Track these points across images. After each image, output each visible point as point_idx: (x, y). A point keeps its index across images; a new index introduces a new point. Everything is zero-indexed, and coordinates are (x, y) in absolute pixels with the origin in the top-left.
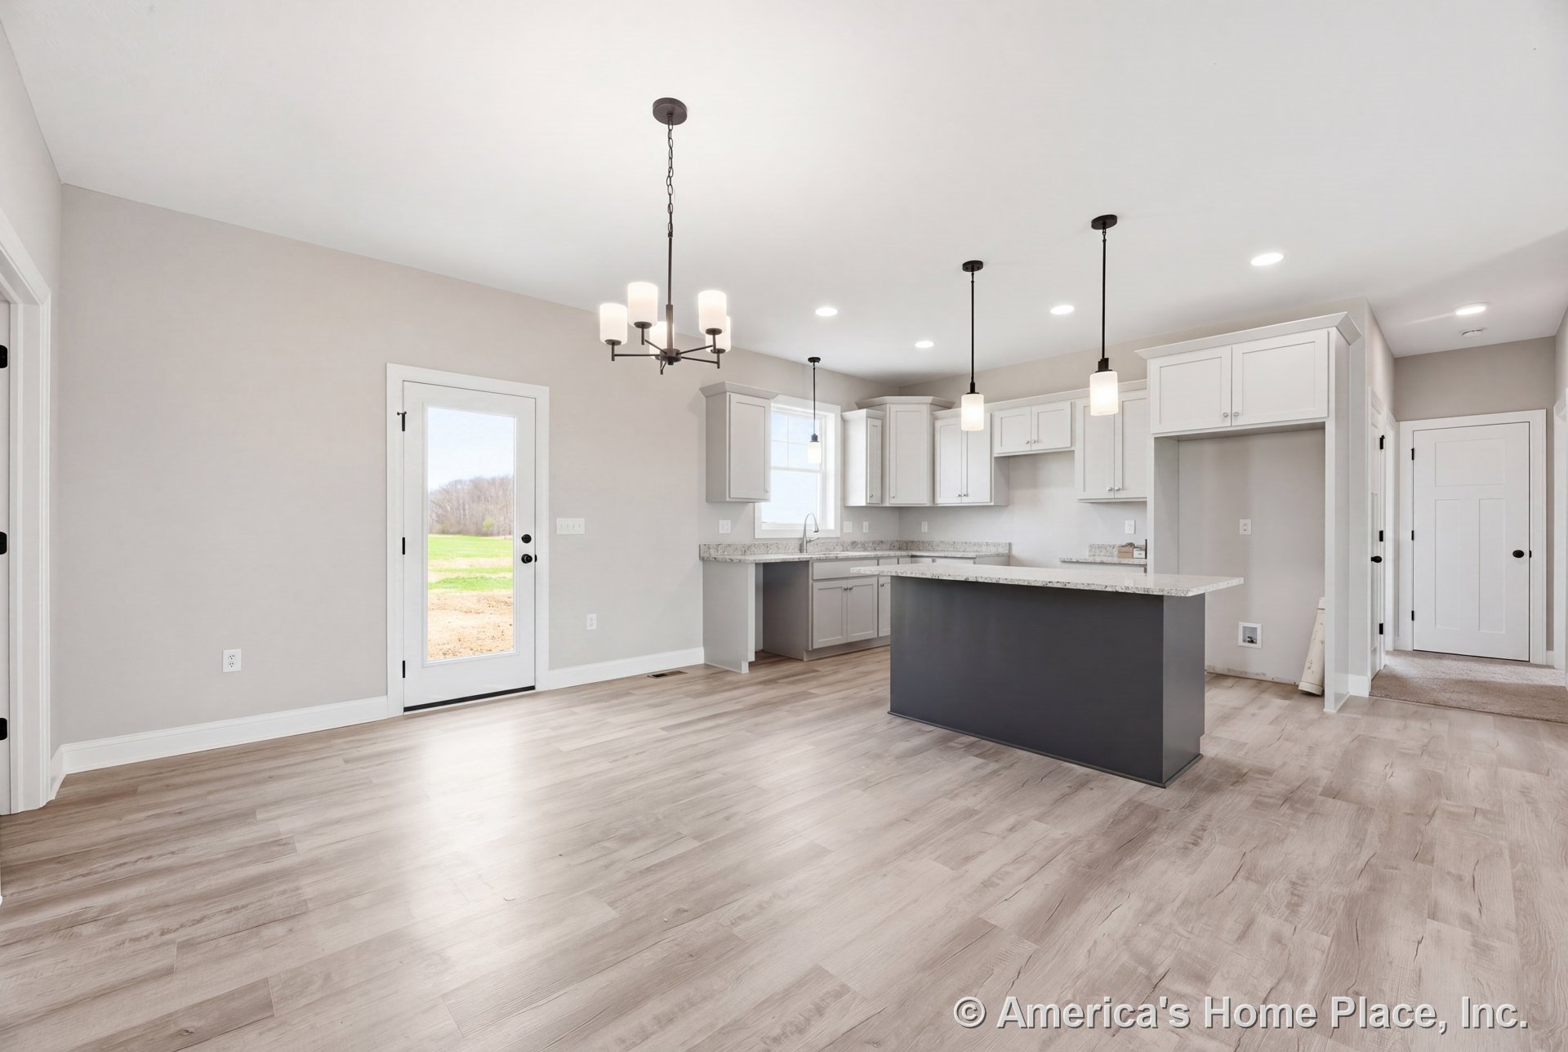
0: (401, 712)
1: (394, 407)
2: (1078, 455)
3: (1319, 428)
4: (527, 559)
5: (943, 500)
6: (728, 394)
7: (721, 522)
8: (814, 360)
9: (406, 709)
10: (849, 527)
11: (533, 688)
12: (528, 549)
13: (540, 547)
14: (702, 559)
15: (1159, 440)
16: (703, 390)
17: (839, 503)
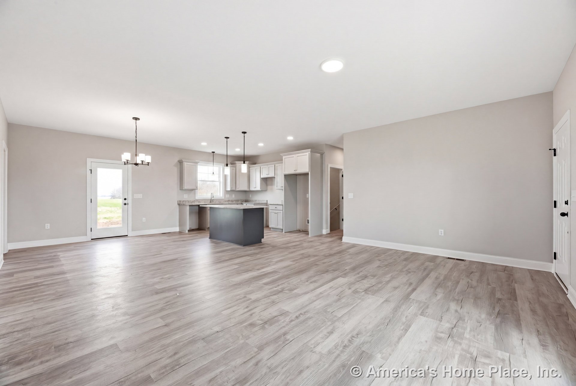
0: (90, 240)
1: (88, 168)
2: (276, 177)
3: (306, 174)
4: (125, 204)
5: (252, 189)
6: (184, 162)
7: (184, 195)
8: (213, 152)
9: (92, 239)
10: (228, 196)
11: (127, 236)
12: (126, 202)
13: (129, 201)
14: (179, 205)
15: (286, 176)
16: (178, 161)
17: (224, 189)
